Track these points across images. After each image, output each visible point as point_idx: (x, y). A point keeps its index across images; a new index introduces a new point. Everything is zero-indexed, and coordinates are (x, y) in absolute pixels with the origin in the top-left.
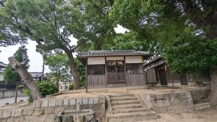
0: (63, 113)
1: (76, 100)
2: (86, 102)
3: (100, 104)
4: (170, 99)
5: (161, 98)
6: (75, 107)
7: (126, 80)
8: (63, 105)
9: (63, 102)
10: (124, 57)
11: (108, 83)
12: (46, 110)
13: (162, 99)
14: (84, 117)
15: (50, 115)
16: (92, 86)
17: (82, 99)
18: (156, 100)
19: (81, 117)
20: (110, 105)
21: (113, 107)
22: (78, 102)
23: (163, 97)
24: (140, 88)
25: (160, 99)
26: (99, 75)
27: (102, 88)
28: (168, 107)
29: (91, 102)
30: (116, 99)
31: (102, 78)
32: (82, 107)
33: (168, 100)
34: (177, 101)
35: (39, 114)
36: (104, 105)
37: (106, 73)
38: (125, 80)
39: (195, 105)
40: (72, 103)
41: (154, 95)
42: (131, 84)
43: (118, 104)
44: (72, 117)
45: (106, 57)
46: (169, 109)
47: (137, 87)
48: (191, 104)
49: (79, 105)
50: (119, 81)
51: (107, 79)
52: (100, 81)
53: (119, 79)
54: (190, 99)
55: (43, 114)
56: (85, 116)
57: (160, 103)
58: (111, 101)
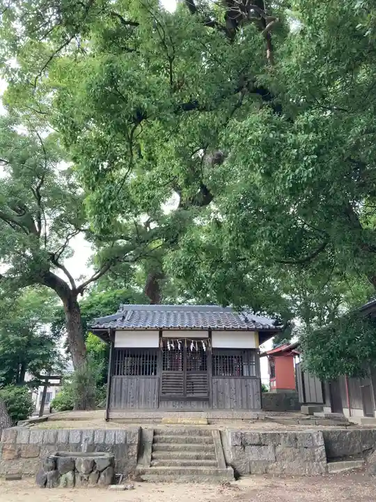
0: (57, 455)
1: (82, 433)
2: (99, 439)
3: (126, 445)
4: (275, 447)
5: (256, 441)
6: (78, 447)
7: (209, 393)
8: (55, 441)
9: (56, 436)
10: (210, 331)
11: (160, 400)
12: (24, 449)
13: (259, 445)
14: (94, 463)
15: (31, 460)
16: (123, 404)
17: (94, 432)
18: (244, 445)
19: (89, 461)
20: (150, 450)
21: (154, 455)
22: (85, 436)
23: (260, 438)
24: (245, 417)
25: (254, 445)
26: (142, 376)
27: (147, 409)
28: (269, 462)
29: (110, 440)
30: (166, 438)
31: (149, 384)
32: (92, 447)
33: (270, 448)
34: (289, 452)
35: (11, 456)
36: (135, 449)
37: (160, 372)
38: (206, 395)
39: (329, 464)
40: (74, 439)
41: (242, 434)
42: (221, 406)
43: (167, 449)
44: (74, 461)
45: (161, 331)
46: (270, 466)
47: (237, 414)
48: (321, 460)
49: (86, 444)
50: (191, 395)
51: (161, 389)
52: (142, 393)
53: (192, 391)
54: (321, 450)
55: (19, 456)
56: (96, 461)
57: (253, 454)
58: (154, 441)
